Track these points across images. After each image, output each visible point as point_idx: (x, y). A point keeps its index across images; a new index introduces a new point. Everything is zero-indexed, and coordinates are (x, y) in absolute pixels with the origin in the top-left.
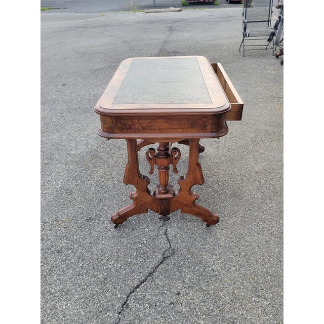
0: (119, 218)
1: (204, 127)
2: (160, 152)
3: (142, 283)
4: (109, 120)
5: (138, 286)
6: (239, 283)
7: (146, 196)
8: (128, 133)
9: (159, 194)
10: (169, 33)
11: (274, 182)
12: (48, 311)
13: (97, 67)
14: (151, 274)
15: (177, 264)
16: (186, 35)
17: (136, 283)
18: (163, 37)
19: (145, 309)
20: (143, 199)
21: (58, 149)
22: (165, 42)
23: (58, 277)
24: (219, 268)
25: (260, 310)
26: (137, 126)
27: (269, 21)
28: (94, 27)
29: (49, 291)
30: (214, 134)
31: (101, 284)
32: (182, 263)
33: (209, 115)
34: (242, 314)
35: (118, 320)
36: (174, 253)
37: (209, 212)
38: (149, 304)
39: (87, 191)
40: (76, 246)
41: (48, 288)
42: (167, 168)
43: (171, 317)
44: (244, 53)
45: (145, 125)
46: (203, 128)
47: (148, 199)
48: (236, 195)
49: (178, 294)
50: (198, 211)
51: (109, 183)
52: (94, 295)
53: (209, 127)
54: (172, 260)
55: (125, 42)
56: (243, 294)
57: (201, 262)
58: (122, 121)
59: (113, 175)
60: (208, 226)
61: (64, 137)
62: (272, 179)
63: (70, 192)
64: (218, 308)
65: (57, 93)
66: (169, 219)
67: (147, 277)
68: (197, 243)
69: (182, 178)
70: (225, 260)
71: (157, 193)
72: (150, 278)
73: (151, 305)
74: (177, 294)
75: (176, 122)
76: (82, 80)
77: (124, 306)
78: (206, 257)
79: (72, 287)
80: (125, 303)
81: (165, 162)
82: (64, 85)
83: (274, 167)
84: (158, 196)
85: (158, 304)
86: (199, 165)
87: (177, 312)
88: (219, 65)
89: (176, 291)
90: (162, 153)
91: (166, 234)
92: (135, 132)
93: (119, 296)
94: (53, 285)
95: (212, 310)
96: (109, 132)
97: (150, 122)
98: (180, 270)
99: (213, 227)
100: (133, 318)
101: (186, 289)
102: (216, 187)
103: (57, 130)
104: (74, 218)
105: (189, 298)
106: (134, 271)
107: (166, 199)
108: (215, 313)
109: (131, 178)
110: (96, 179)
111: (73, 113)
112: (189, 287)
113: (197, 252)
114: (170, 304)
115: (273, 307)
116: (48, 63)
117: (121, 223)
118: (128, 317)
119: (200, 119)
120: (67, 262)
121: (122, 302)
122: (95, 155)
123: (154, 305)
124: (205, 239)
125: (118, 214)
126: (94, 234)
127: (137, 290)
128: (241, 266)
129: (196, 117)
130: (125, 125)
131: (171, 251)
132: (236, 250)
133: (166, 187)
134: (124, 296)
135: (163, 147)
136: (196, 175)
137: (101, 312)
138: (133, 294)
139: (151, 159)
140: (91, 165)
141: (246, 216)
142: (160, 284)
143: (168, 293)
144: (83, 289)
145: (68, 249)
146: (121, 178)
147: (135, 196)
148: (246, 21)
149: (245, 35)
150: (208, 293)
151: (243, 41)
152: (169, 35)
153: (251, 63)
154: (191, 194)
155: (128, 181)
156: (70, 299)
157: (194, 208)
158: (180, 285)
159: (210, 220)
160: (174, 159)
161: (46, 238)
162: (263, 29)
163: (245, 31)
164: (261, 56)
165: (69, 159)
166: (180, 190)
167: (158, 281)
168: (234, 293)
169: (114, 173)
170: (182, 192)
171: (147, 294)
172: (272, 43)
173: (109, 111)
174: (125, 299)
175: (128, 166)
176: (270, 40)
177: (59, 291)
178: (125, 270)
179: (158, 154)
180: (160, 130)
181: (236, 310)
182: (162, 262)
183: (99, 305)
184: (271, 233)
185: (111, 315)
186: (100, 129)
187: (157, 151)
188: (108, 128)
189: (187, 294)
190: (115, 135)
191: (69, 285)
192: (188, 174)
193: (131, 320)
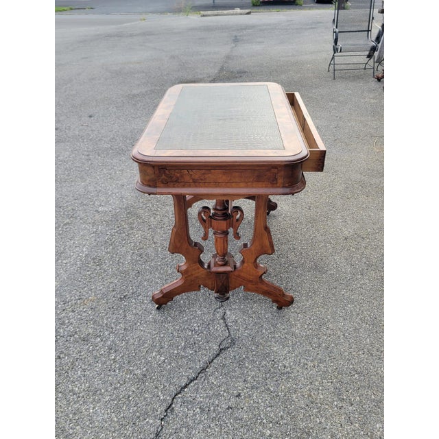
0: (163, 297)
1: (273, 181)
2: (217, 212)
3: (191, 381)
4: (150, 170)
5: (186, 386)
6: (317, 383)
7: (198, 269)
8: (174, 187)
9: (215, 266)
10: (233, 45)
11: (367, 252)
12: (71, 416)
13: (135, 92)
14: (203, 370)
15: (237, 357)
16: (257, 48)
17: (184, 381)
18: (225, 50)
19: (195, 415)
20: (193, 273)
21: (82, 204)
22: (228, 57)
23: (83, 373)
24: (292, 364)
25: (343, 417)
26: (187, 178)
27: (368, 31)
28: (131, 35)
29: (72, 391)
30: (287, 190)
31: (139, 381)
32: (244, 356)
33: (280, 166)
34: (320, 423)
35: (160, 428)
36: (234, 344)
37: (280, 290)
38: (200, 408)
39: (122, 261)
40: (107, 333)
41: (70, 386)
42: (226, 233)
43: (228, 425)
44: (335, 73)
45: (196, 177)
46: (273, 182)
47: (201, 273)
48: (317, 268)
49: (239, 396)
50: (266, 288)
51: (150, 251)
52: (129, 397)
53: (280, 181)
54: (231, 352)
55: (173, 57)
56: (321, 397)
57: (268, 355)
58: (167, 172)
59: (155, 240)
60: (280, 308)
61: (91, 188)
62: (365, 247)
63: (99, 262)
64: (290, 414)
65: (81, 127)
66: (228, 298)
67: (199, 374)
68: (264, 331)
69: (245, 245)
70: (300, 353)
71: (212, 265)
72: (203, 375)
73: (202, 410)
74: (237, 396)
75: (237, 174)
76: (115, 110)
77: (169, 411)
78: (275, 349)
79: (101, 386)
80: (169, 407)
81: (223, 224)
82: (90, 117)
83: (369, 230)
84: (214, 269)
85: (212, 408)
86: (267, 229)
87: (236, 419)
88: (297, 95)
89: (235, 392)
90: (219, 213)
91: (223, 318)
92: (184, 186)
93: (162, 398)
94: (76, 383)
95: (281, 416)
96: (150, 186)
97: (204, 174)
98: (240, 362)
99: (285, 310)
100: (179, 426)
101: (248, 390)
102: (292, 256)
103: (82, 178)
104: (104, 296)
105: (252, 402)
106: (181, 366)
107: (224, 273)
108: (286, 421)
109: (179, 245)
110: (133, 245)
111: (102, 155)
112: (252, 388)
113: (264, 343)
114: (228, 409)
115: (360, 414)
116: (69, 85)
117: (166, 304)
118: (173, 424)
119: (269, 170)
120: (95, 353)
121: (165, 405)
122: (132, 213)
123: (207, 409)
124: (275, 326)
125: (161, 291)
126: (130, 317)
127: (186, 390)
128: (321, 361)
129: (263, 168)
130: (171, 177)
131: (230, 341)
132: (316, 340)
133: (224, 256)
134: (168, 398)
135: (220, 206)
136: (264, 242)
137: (139, 417)
138: (179, 395)
139: (204, 221)
140: (126, 226)
141: (330, 295)
142: (215, 383)
143: (225, 394)
144: (115, 388)
145: (96, 336)
146: (167, 244)
147: (184, 268)
148: (337, 30)
149: (335, 50)
150: (277, 396)
151: (333, 58)
152: (233, 47)
153: (344, 89)
154: (256, 266)
155: (174, 248)
156: (99, 401)
157: (260, 286)
158: (240, 385)
159: (282, 301)
160: (235, 221)
161: (67, 321)
162: (361, 42)
163: (336, 44)
164: (356, 78)
165: (97, 217)
166: (243, 262)
167: (212, 379)
168: (311, 396)
169: (157, 238)
170: (245, 264)
171: (198, 396)
172: (372, 60)
173: (150, 159)
174: (170, 402)
175: (175, 230)
176: (370, 56)
177: (84, 390)
178: (170, 364)
179: (214, 215)
180: (217, 184)
181: (312, 417)
182: (218, 355)
183: (135, 408)
184: (361, 319)
185: (151, 421)
186: (138, 182)
187: (212, 211)
188: (149, 181)
189: (250, 396)
190: (159, 190)
191: (97, 383)
192: (254, 240)
193: (176, 429)
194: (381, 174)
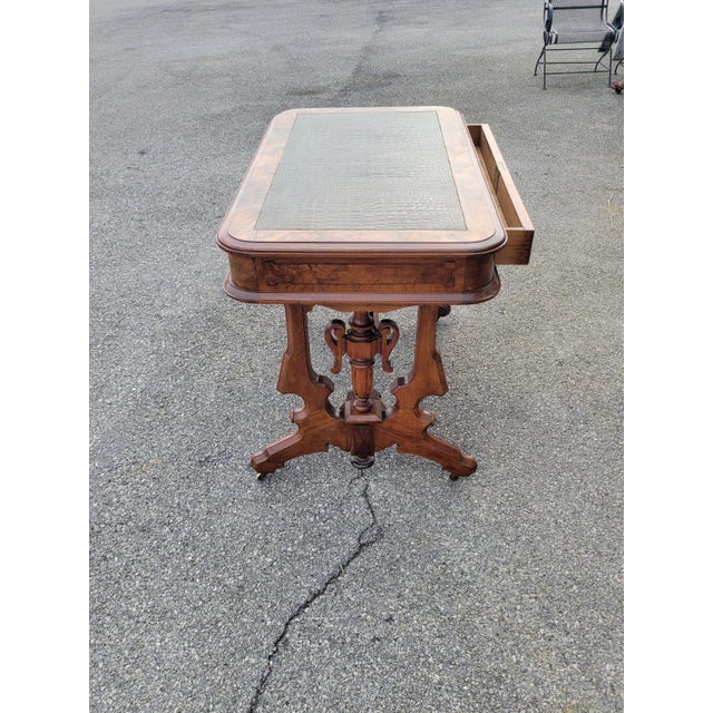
0: (268, 461)
1: (448, 282)
2: (356, 328)
3: (315, 596)
4: (248, 265)
5: (307, 604)
6: (513, 600)
7: (325, 417)
8: (287, 291)
9: (352, 414)
10: (377, 27)
11: (595, 386)
12: (126, 652)
13: (215, 110)
14: (333, 578)
15: (387, 558)
16: (416, 33)
17: (304, 597)
18: (363, 36)
19: (321, 650)
20: (318, 423)
21: (134, 304)
22: (368, 49)
23: (143, 583)
24: (473, 568)
25: (554, 653)
26: (308, 277)
27: (602, 7)
28: (206, 10)
29: (126, 612)
30: (470, 297)
31: (232, 597)
32: (398, 556)
33: (460, 258)
34: (518, 662)
35: (267, 671)
36: (382, 535)
37: (456, 452)
38: (330, 639)
39: (200, 400)
40: (179, 519)
41: (123, 604)
42: (370, 362)
43: (374, 666)
45: (324, 275)
46: (448, 284)
47: (329, 423)
48: (515, 413)
49: (390, 619)
50: (433, 448)
51: (246, 383)
52: (217, 622)
53: (459, 282)
54: (378, 551)
55: (277, 49)
56: (520, 621)
57: (436, 554)
58: (276, 267)
59: (253, 365)
60: (454, 478)
61: (146, 277)
62: (592, 378)
63: (163, 401)
64: (470, 648)
65: (127, 172)
66: (372, 463)
67: (327, 584)
68: (429, 515)
69: (401, 381)
70: (486, 551)
71: (347, 411)
72: (333, 586)
73: (333, 643)
74: (387, 621)
75: (390, 270)
76: (182, 141)
77: (280, 644)
78: (447, 544)
79: (172, 604)
80: (282, 637)
81: (365, 349)
82: (142, 153)
83: (598, 349)
84: (351, 419)
85: (348, 640)
86: (436, 356)
87: (386, 657)
88: (486, 129)
89: (384, 613)
90: (359, 330)
91: (365, 495)
92: (303, 290)
93: (269, 623)
94: (133, 599)
95: (457, 652)
96: (247, 289)
97: (335, 270)
98: (393, 571)
99: (463, 482)
100: (297, 668)
101: (404, 610)
102: (473, 392)
103: (131, 259)
104: (174, 458)
105: (411, 629)
106: (299, 572)
107: (367, 424)
108: (463, 660)
109: (293, 380)
110: (217, 373)
111: (164, 221)
112: (412, 607)
113: (429, 535)
114: (373, 640)
115: (580, 648)
116: (104, 97)
117: (273, 472)
118: (288, 665)
119: (441, 265)
120: (162, 552)
121: (275, 635)
122: (214, 320)
123: (340, 641)
124: (446, 507)
125: (266, 452)
126: (216, 493)
127: (306, 610)
128: (520, 564)
129: (432, 261)
130: (282, 276)
131: (375, 532)
132: (511, 530)
133: (367, 398)
134: (279, 624)
135: (361, 320)
136: (431, 375)
137: (233, 654)
138: (297, 619)
139: (335, 342)
140: (206, 342)
141: (535, 457)
142: (353, 599)
143: (368, 617)
144: (195, 608)
145: (163, 524)
146: (275, 371)
147: (302, 416)
148: (551, 6)
149: (547, 40)
150: (450, 619)
151: (543, 53)
152: (376, 32)
153: (560, 106)
154: (418, 414)
155: (287, 386)
156: (170, 629)
157: (424, 443)
158: (393, 602)
159: (458, 468)
160: (384, 341)
161: (115, 500)
162: (590, 27)
163: (549, 30)
164: (582, 87)
165: (159, 326)
166: (397, 407)
167: (348, 593)
168: (503, 619)
169: (257, 362)
170: (400, 411)
171: (326, 620)
172: (608, 56)
173: (248, 246)
174: (282, 629)
175: (288, 357)
176: (604, 49)
177: (146, 611)
178: (281, 569)
179: (352, 333)
180: (356, 287)
181: (505, 654)
182: (356, 554)
183: (228, 640)
184: (584, 496)
185: (253, 661)
186: (227, 281)
187: (348, 327)
188: (246, 281)
189: (407, 620)
190: (263, 296)
191: (166, 600)
192: (414, 374)
193: (293, 673)
194: (618, 255)
